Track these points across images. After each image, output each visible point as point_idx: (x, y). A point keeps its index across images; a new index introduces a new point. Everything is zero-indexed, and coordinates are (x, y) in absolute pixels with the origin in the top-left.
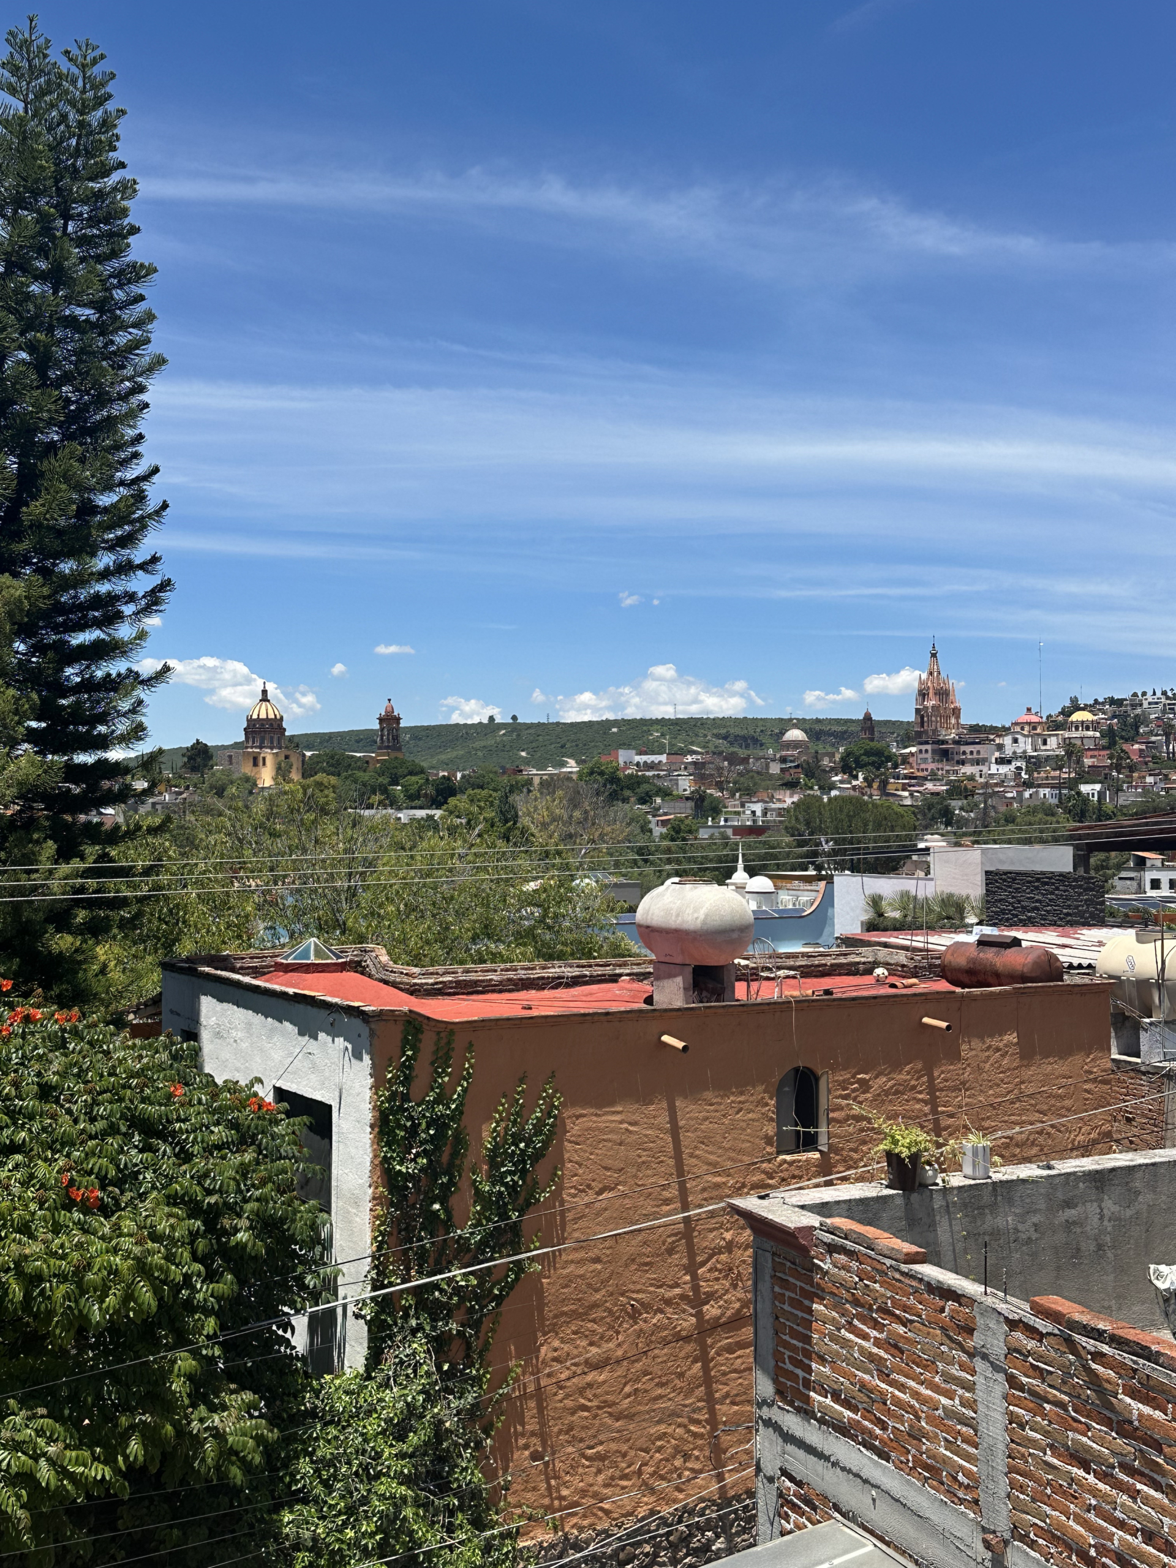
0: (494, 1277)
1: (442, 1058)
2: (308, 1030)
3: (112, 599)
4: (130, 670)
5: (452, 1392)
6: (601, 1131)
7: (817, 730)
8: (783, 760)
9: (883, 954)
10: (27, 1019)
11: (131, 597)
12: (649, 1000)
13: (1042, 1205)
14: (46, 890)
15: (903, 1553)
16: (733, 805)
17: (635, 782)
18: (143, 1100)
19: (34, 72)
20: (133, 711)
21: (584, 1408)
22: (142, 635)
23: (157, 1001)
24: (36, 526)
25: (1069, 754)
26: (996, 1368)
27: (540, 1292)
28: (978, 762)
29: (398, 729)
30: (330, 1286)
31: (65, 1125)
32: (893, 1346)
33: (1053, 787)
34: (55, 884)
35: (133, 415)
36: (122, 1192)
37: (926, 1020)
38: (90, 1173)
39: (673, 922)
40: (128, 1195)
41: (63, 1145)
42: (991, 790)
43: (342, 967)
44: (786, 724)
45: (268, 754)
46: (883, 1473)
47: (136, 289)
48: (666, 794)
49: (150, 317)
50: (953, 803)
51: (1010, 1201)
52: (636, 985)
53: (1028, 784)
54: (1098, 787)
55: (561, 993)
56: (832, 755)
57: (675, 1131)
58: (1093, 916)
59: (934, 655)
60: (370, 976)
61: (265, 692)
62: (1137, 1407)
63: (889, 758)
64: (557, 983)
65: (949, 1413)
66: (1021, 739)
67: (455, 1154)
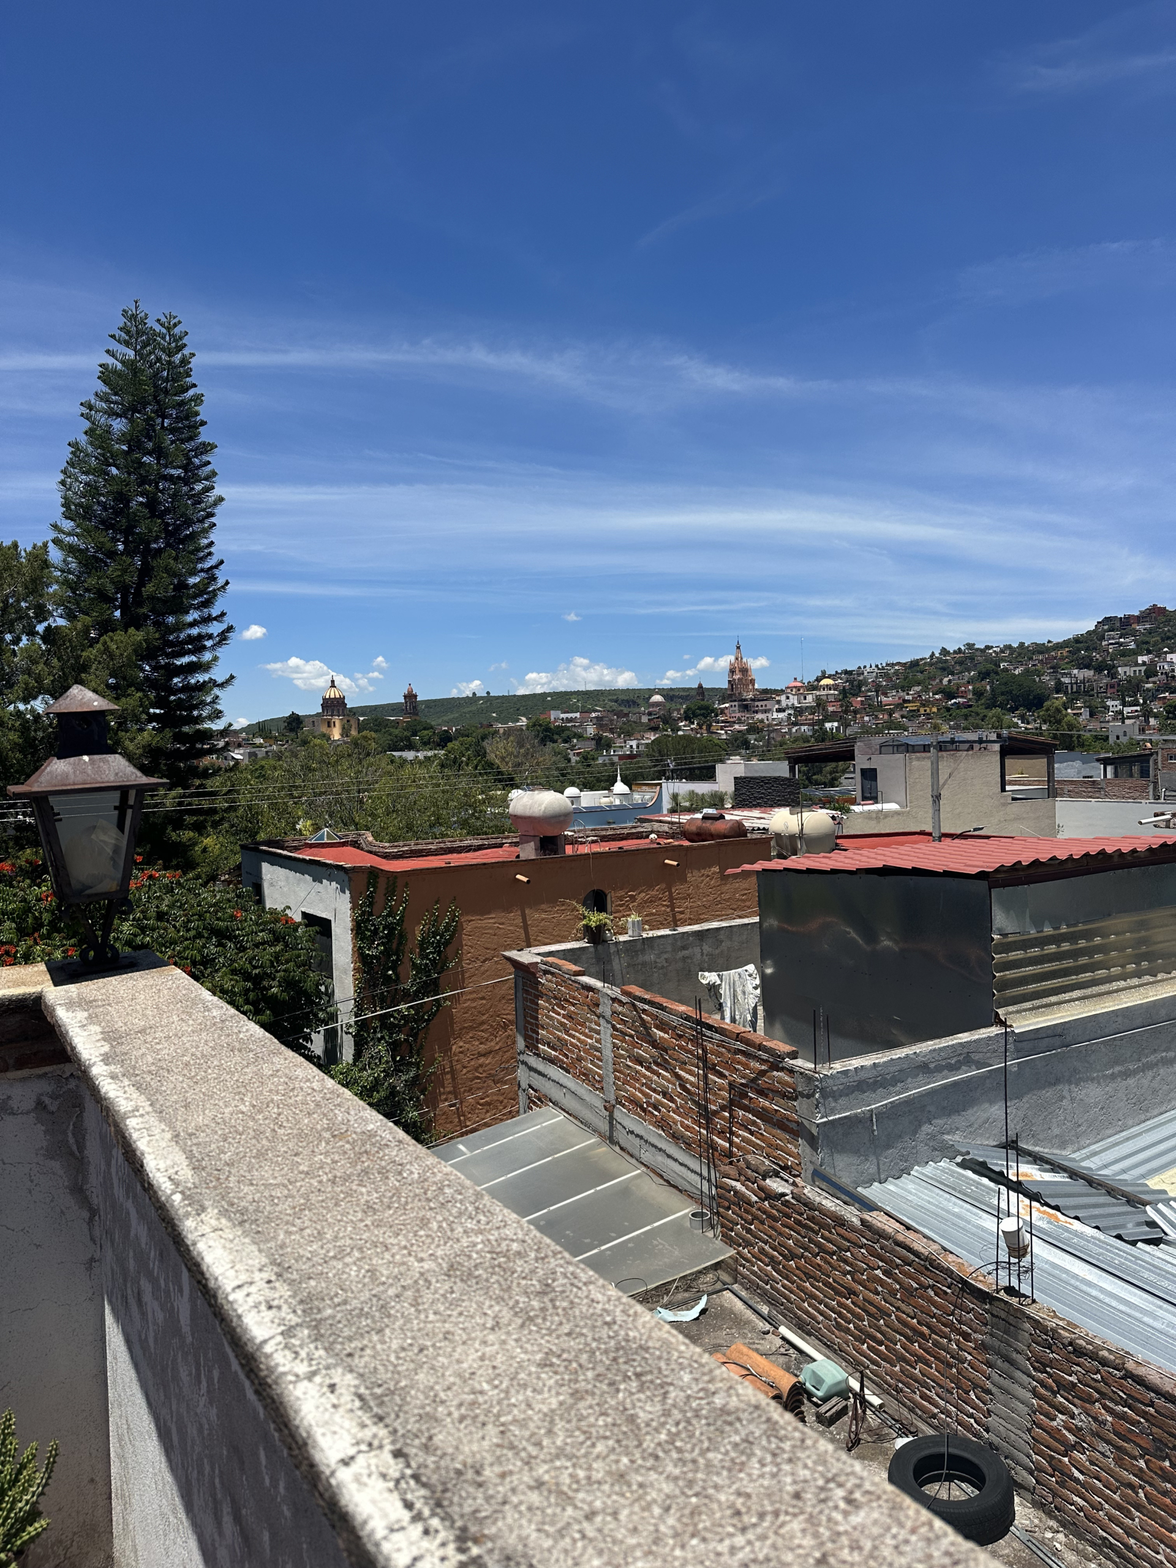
0: (425, 1010)
1: (391, 891)
2: (317, 879)
3: (200, 637)
4: (211, 679)
5: (402, 1071)
6: (484, 928)
7: (670, 695)
8: (650, 714)
9: (656, 826)
10: (151, 877)
11: (210, 637)
12: (518, 857)
13: (669, 949)
14: (163, 804)
15: (576, 1118)
16: (619, 742)
17: (561, 730)
18: (218, 919)
19: (139, 333)
20: (213, 702)
21: (478, 1078)
22: (216, 659)
23: (239, 867)
24: (152, 598)
25: (818, 705)
26: (608, 1022)
27: (451, 1016)
28: (766, 711)
29: (416, 702)
30: (333, 1017)
31: (172, 933)
32: (569, 1017)
33: (809, 725)
34: (168, 802)
35: (205, 531)
36: (206, 969)
37: (667, 861)
38: (187, 959)
39: (528, 813)
40: (209, 970)
41: (171, 944)
42: (771, 728)
43: (344, 844)
44: (652, 692)
45: (337, 720)
46: (567, 1080)
47: (205, 458)
48: (579, 736)
49: (214, 474)
50: (750, 737)
51: (652, 948)
52: (513, 849)
53: (795, 724)
54: (836, 724)
55: (470, 855)
56: (678, 710)
57: (526, 927)
58: (793, 801)
59: (738, 648)
60: (362, 849)
61: (333, 682)
62: (659, 1033)
63: (713, 711)
64: (469, 849)
65: (592, 1047)
66: (791, 697)
67: (400, 944)
